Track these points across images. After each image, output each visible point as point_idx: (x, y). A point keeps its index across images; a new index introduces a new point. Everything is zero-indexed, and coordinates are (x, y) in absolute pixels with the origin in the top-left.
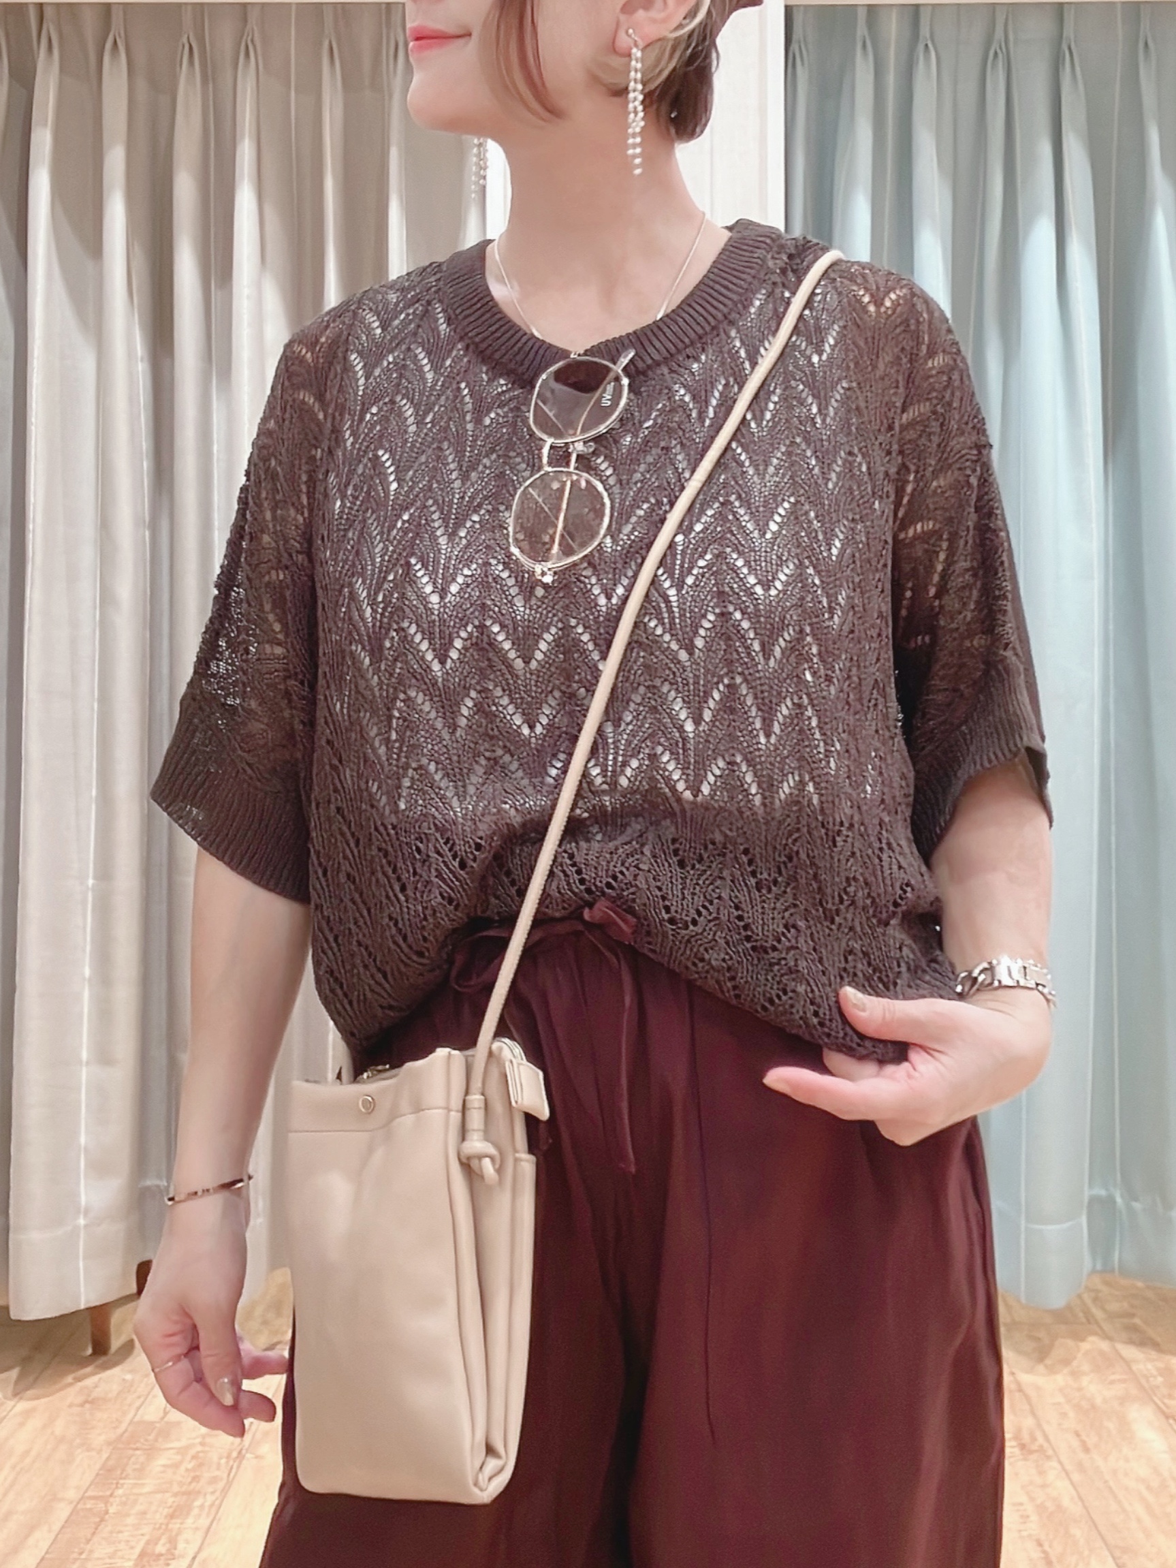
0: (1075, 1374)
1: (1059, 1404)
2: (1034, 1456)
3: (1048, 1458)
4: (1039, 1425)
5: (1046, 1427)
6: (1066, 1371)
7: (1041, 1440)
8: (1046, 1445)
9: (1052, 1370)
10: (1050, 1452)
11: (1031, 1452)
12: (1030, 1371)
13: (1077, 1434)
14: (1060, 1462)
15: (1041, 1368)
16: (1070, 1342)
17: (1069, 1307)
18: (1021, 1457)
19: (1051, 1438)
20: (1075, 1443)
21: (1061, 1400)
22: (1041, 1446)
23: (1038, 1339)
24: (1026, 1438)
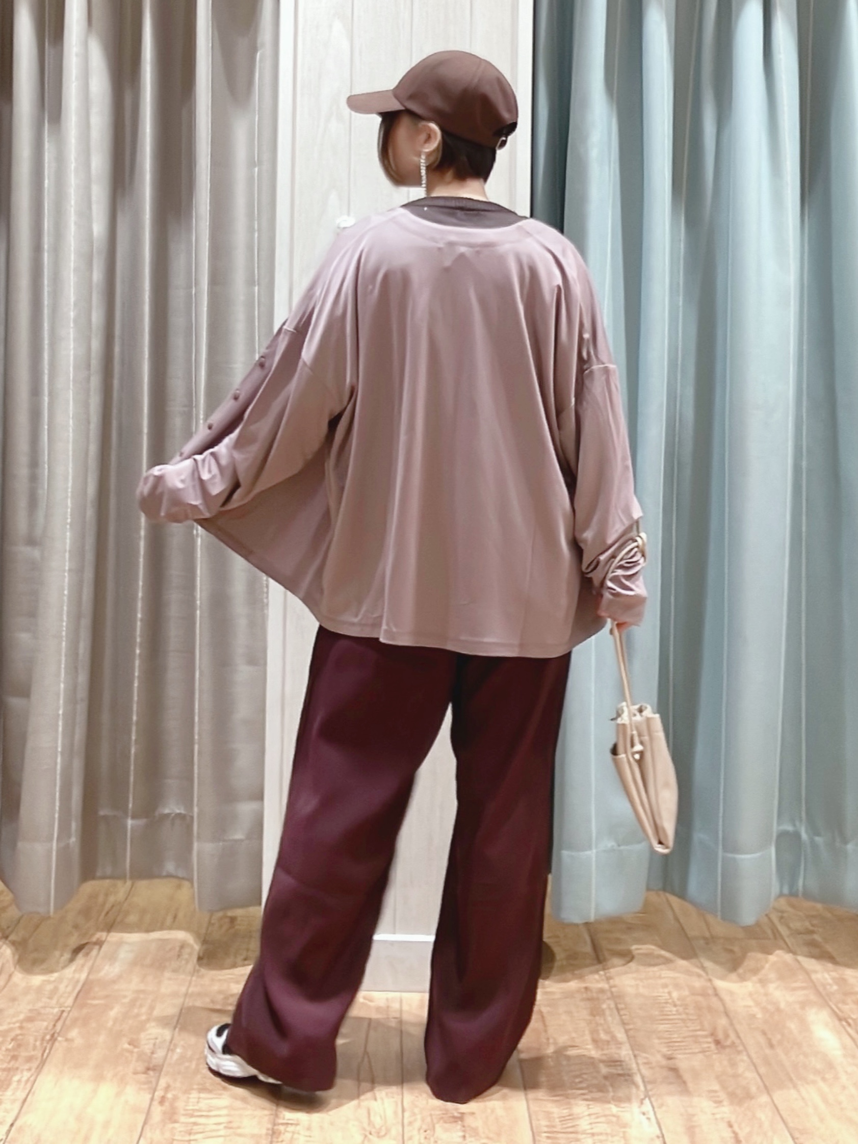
0: (763, 982)
1: (750, 1007)
2: (727, 1050)
3: (739, 1052)
4: (732, 1024)
5: (738, 1027)
6: (755, 978)
7: (733, 1036)
8: (737, 1041)
9: (742, 979)
10: (741, 1048)
11: (724, 1047)
12: (723, 978)
13: (764, 1033)
14: (749, 1056)
15: (733, 976)
16: (760, 956)
17: (758, 924)
18: (716, 1051)
19: (742, 1035)
20: (762, 1040)
21: (751, 1003)
22: (733, 1043)
23: (731, 951)
24: (721, 1036)
